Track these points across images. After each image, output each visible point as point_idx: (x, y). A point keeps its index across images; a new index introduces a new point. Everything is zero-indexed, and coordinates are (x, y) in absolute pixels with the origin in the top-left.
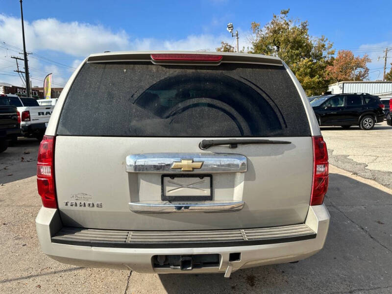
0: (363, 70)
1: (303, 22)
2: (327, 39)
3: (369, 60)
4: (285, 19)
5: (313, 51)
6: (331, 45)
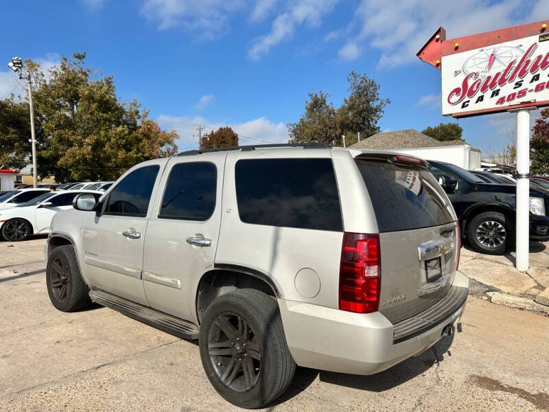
0: (171, 148)
1: (108, 76)
2: (140, 105)
3: (176, 136)
4: (81, 65)
5: (124, 117)
6: (147, 113)
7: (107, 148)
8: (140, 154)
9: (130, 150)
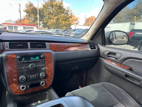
0: (78, 22)
3: (79, 19)
5: (65, 12)
6: (71, 10)
7: (60, 20)
8: (69, 23)
9: (66, 21)
